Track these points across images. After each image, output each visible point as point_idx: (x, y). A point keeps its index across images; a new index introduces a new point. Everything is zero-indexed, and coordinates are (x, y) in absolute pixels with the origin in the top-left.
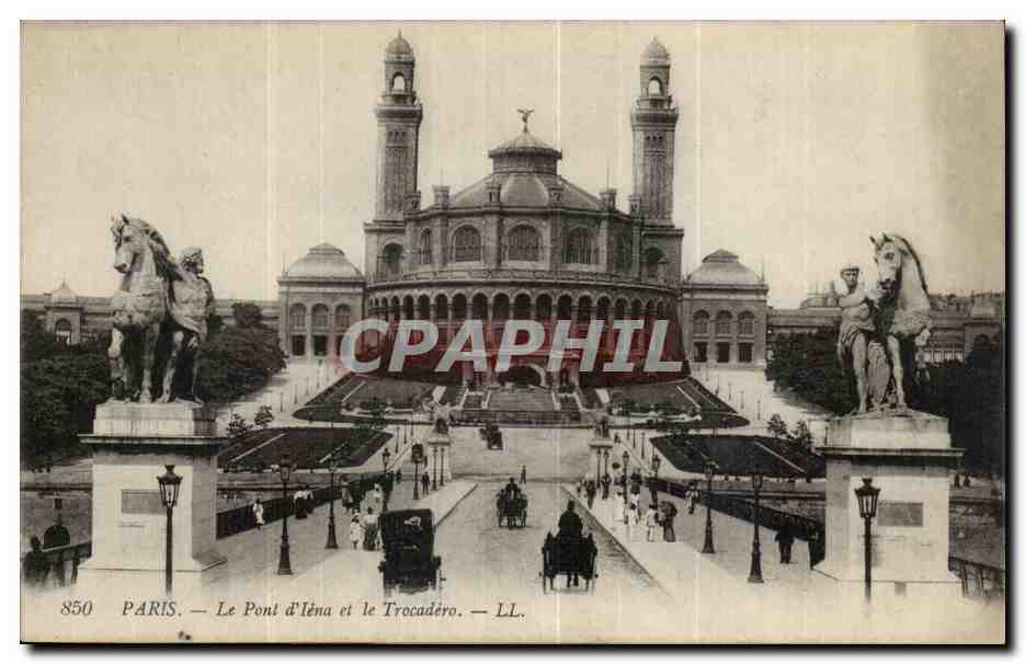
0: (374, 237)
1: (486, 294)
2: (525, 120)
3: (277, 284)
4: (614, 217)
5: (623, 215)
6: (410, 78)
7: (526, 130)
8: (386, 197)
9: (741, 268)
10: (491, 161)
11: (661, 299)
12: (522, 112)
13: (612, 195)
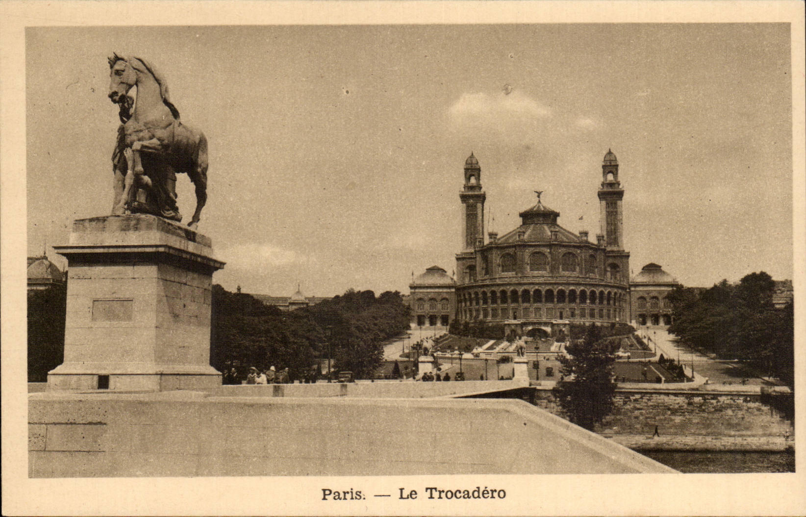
0: (460, 262)
1: (517, 289)
2: (539, 196)
3: (409, 288)
4: (587, 246)
5: (593, 244)
6: (478, 178)
7: (539, 202)
8: (467, 240)
9: (663, 273)
10: (521, 219)
11: (616, 290)
12: (537, 192)
13: (586, 234)
